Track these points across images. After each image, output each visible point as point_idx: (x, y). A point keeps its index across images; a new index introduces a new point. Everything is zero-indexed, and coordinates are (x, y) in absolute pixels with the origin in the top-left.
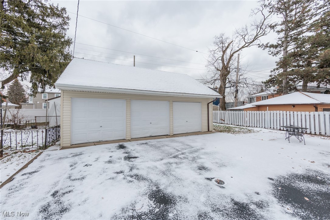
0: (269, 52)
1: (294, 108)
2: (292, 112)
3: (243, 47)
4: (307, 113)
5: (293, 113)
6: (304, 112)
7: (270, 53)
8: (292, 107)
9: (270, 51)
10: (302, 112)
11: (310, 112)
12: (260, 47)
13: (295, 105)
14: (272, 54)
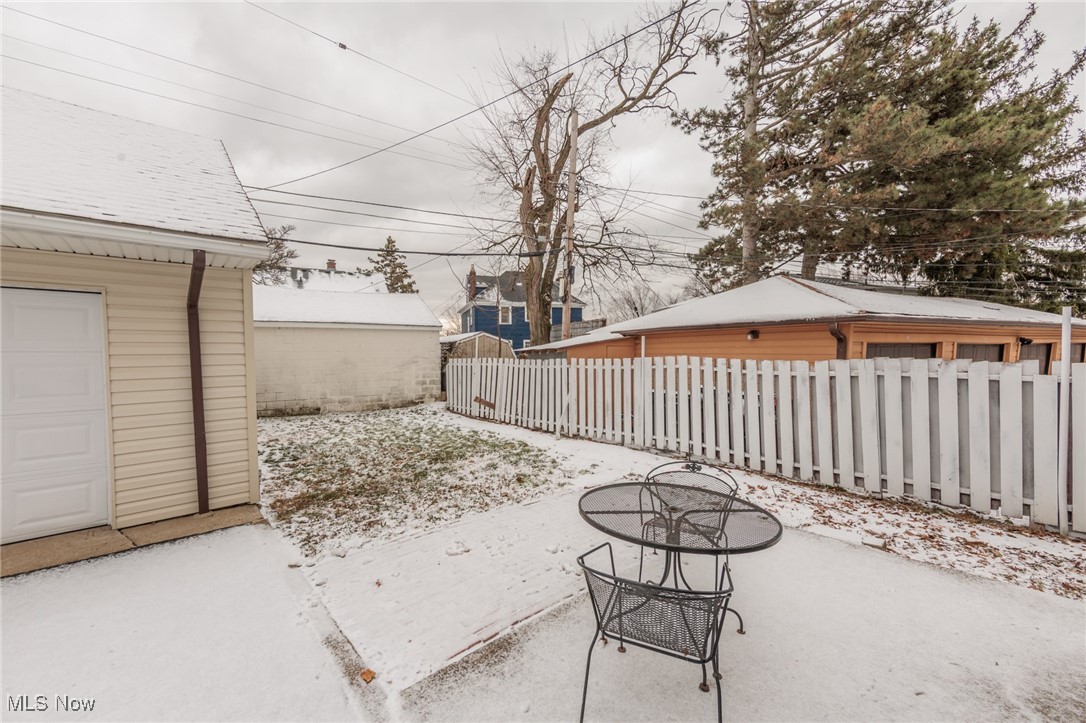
0: (702, 139)
1: (758, 342)
2: (736, 363)
3: (617, 111)
4: (802, 367)
5: (744, 367)
6: (788, 362)
7: (706, 143)
8: (749, 337)
9: (708, 138)
10: (779, 363)
11: (812, 364)
12: (679, 126)
13: (761, 329)
14: (712, 149)
